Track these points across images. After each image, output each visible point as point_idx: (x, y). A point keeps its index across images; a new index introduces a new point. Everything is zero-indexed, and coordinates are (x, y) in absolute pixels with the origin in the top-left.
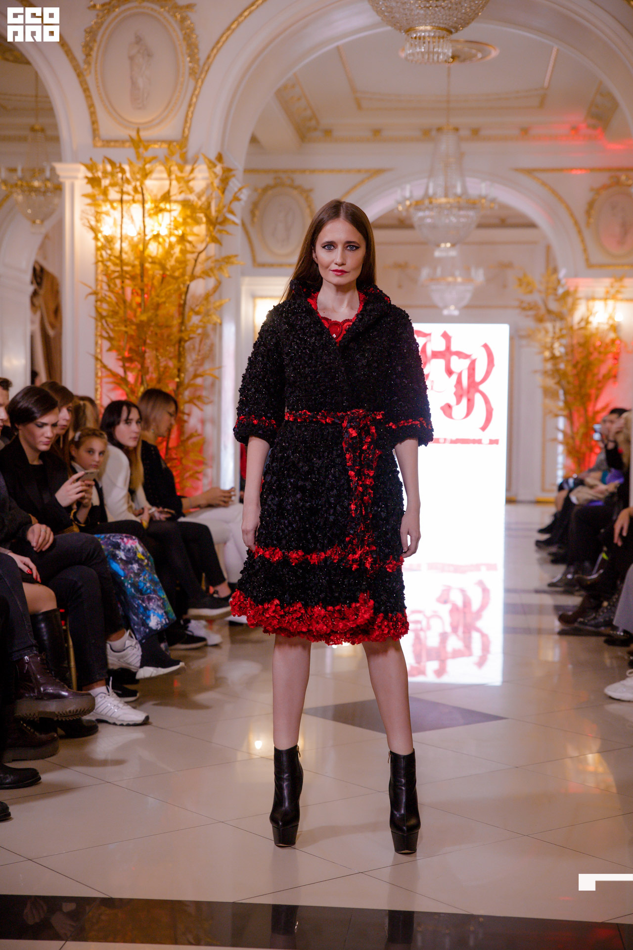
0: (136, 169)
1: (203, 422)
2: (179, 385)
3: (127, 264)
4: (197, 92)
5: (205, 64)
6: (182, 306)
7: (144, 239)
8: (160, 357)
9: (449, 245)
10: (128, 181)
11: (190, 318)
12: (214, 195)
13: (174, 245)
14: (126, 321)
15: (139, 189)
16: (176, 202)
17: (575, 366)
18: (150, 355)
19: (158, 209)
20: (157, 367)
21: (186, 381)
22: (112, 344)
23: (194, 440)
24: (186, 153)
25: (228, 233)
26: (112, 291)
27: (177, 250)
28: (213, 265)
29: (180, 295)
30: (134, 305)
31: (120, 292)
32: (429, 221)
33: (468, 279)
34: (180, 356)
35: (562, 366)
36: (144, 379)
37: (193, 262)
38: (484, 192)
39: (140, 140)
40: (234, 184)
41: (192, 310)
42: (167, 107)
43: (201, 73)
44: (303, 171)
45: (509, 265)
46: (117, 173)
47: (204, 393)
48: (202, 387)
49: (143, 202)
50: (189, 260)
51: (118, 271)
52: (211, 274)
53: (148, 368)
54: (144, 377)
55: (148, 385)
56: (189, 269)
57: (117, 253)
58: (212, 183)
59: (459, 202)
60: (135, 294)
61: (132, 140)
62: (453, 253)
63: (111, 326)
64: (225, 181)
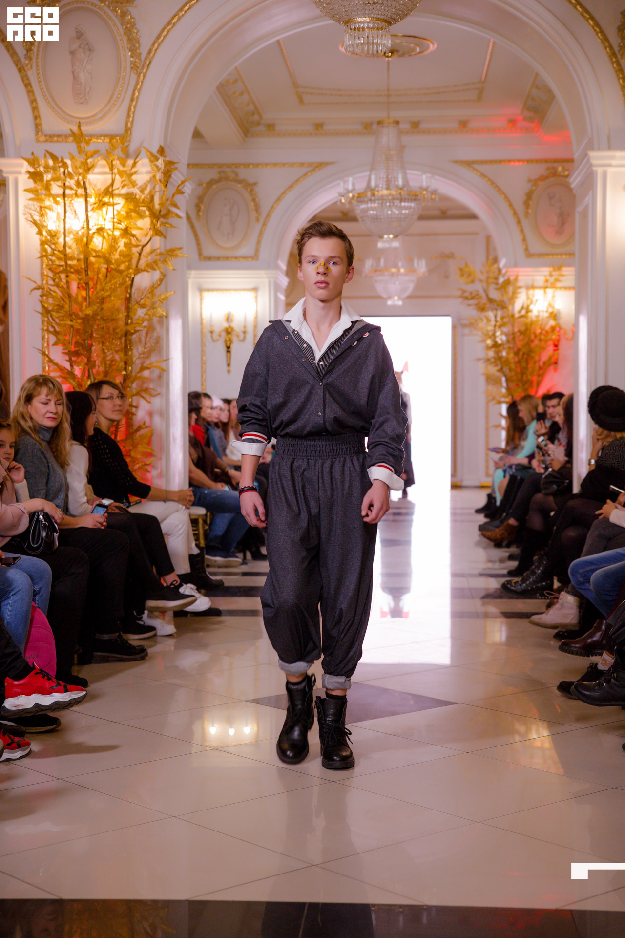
0: (78, 164)
1: (151, 414)
2: (126, 378)
3: (72, 259)
4: (139, 87)
5: (146, 58)
6: (128, 300)
7: (88, 233)
8: (106, 351)
9: (391, 236)
10: (70, 176)
11: (136, 310)
12: (157, 188)
13: (118, 239)
14: (71, 315)
15: (82, 183)
16: (119, 195)
17: (516, 354)
18: (96, 348)
19: (101, 204)
20: (104, 359)
21: (134, 374)
22: (57, 338)
23: (142, 432)
24: (127, 146)
25: (172, 226)
26: (57, 286)
27: (121, 243)
28: (158, 258)
29: (126, 288)
30: (80, 299)
31: (65, 286)
32: (371, 212)
33: (411, 270)
34: (126, 349)
35: (504, 354)
36: (91, 373)
37: (137, 255)
38: (424, 184)
39: (82, 135)
40: (177, 177)
41: (138, 303)
42: (109, 102)
43: (143, 67)
44: (247, 165)
45: (451, 256)
46: (59, 167)
47: (151, 386)
48: (149, 380)
49: (86, 196)
50: (133, 254)
51: (62, 266)
52: (156, 267)
53: (95, 361)
54: (91, 370)
55: (95, 379)
56: (134, 262)
57: (62, 248)
58: (154, 176)
59: (400, 194)
60: (81, 288)
61: (73, 134)
62: (396, 244)
63: (57, 320)
64: (167, 175)
